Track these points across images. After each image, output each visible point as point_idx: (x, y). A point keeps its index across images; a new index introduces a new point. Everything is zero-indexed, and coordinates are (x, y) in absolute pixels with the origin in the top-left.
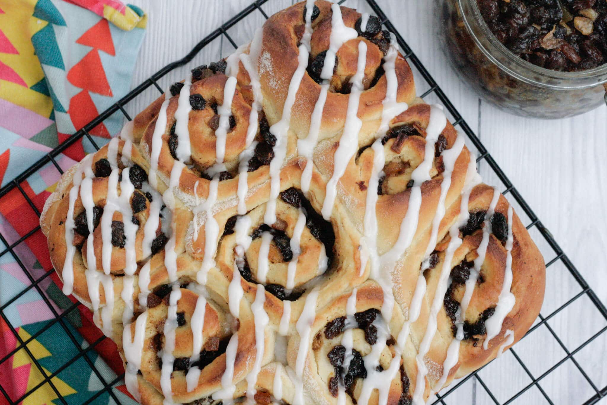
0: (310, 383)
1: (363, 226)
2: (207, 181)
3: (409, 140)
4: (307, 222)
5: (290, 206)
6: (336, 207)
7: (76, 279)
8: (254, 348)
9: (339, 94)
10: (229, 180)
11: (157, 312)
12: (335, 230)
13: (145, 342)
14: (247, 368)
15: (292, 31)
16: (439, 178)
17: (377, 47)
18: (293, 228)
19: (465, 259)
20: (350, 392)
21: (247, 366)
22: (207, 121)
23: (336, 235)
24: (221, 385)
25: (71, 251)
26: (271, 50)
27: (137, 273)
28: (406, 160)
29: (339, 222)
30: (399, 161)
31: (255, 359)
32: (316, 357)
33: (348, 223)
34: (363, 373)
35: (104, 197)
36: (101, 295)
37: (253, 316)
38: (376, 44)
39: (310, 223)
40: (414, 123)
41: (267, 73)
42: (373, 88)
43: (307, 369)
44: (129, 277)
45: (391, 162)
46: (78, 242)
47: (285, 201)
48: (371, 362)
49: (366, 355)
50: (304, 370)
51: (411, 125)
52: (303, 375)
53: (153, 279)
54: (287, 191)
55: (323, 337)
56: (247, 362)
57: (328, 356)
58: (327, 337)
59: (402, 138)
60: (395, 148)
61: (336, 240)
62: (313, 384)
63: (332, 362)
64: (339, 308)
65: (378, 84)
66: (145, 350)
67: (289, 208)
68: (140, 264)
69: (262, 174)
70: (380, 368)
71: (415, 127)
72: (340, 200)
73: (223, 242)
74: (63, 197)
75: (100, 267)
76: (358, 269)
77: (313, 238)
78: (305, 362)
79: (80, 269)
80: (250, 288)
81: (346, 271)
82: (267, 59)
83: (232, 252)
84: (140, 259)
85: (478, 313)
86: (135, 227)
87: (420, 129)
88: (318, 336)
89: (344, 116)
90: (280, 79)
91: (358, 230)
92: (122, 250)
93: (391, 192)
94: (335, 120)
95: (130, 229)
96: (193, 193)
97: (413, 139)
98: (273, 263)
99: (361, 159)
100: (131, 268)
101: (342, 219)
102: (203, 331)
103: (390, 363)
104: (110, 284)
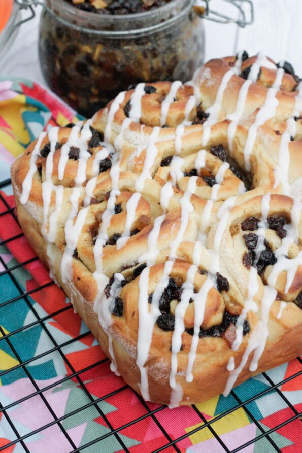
0: (226, 252)
1: (278, 156)
2: (150, 128)
4: (230, 168)
6: (256, 145)
7: (33, 187)
8: (179, 220)
10: (169, 128)
11: (98, 207)
13: (85, 226)
14: (171, 233)
18: (219, 168)
21: (172, 231)
24: (147, 242)
25: (33, 169)
26: (210, 67)
27: (85, 184)
31: (179, 228)
33: (265, 155)
34: (273, 260)
35: (67, 137)
36: (52, 197)
37: (181, 205)
39: (233, 168)
41: (206, 80)
43: (224, 240)
44: (78, 186)
47: (213, 154)
48: (279, 253)
49: (276, 248)
50: (222, 241)
52: (221, 245)
53: (98, 186)
55: (239, 227)
56: (172, 228)
58: (243, 229)
62: (229, 252)
63: (247, 243)
64: (255, 204)
66: (84, 231)
67: (216, 158)
68: (89, 178)
70: (289, 257)
72: (259, 141)
75: (55, 172)
76: (272, 183)
78: (223, 235)
79: (37, 182)
82: (206, 72)
83: (167, 175)
84: (89, 174)
86: (89, 155)
89: (265, 94)
91: (274, 161)
92: (76, 162)
94: (258, 96)
95: (84, 154)
96: (140, 130)
100: (80, 178)
101: (261, 153)
102: (136, 211)
103: (297, 254)
104: (61, 190)
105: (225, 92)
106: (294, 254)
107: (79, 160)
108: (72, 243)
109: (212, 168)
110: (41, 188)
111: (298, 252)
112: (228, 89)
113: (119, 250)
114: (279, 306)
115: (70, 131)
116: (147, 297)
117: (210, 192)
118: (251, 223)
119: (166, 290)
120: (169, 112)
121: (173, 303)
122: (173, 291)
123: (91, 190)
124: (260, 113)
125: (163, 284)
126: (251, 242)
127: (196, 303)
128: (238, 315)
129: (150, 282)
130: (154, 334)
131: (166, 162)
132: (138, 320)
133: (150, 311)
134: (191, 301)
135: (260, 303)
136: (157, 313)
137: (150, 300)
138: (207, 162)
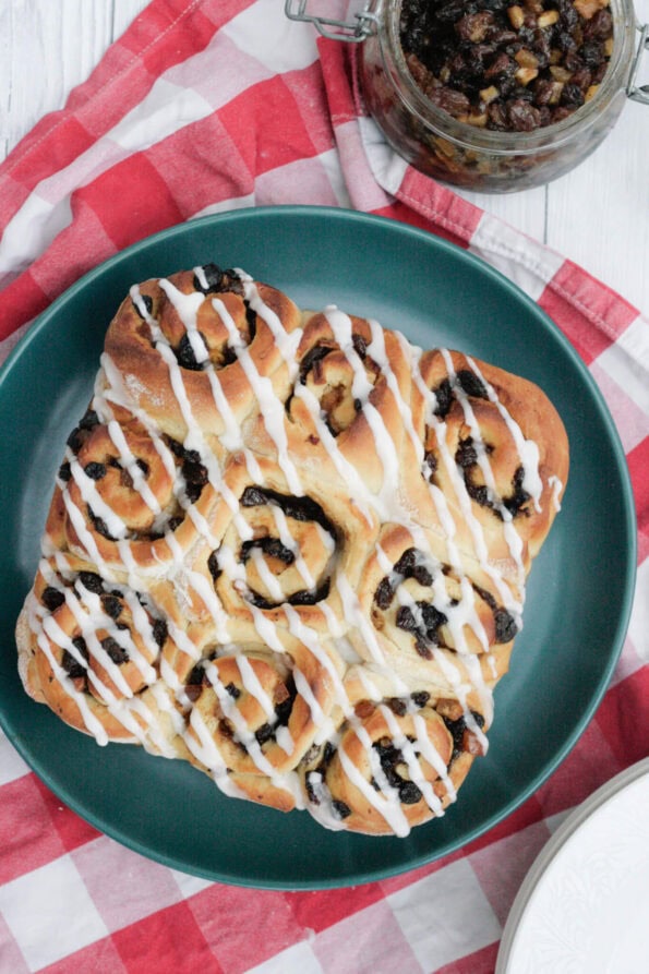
0: (399, 664)
1: (341, 478)
2: (161, 540)
3: (326, 362)
4: (285, 511)
5: (257, 507)
6: (302, 477)
8: (322, 668)
9: (228, 366)
10: (182, 525)
11: (206, 700)
12: (316, 500)
13: (214, 737)
14: (329, 692)
15: (137, 336)
16: (380, 380)
17: (231, 294)
18: (275, 526)
19: (460, 438)
20: (442, 645)
21: (328, 690)
22: (118, 482)
23: (320, 504)
25: (80, 699)
26: (131, 371)
27: (159, 676)
28: (336, 384)
29: (315, 491)
30: (331, 389)
31: (330, 679)
32: (386, 635)
33: (324, 485)
34: (441, 618)
35: (75, 625)
36: (139, 722)
37: (299, 639)
38: (228, 291)
39: (288, 510)
40: (319, 342)
41: (143, 395)
42: (256, 337)
43: (387, 653)
44: (153, 685)
45: (323, 396)
46: (82, 685)
47: (248, 506)
48: (441, 604)
49: (431, 599)
50: (384, 655)
51: (317, 346)
54: (244, 495)
55: (380, 612)
56: (326, 687)
57: (397, 625)
58: (384, 608)
59: (318, 366)
60: (319, 379)
61: (325, 509)
62: (402, 663)
63: (404, 627)
64: (374, 574)
65: (258, 329)
66: (219, 745)
67: (257, 510)
68: (156, 665)
69: (208, 496)
70: (455, 602)
71: (322, 345)
72: (302, 471)
73: (219, 588)
74: (33, 652)
75: (118, 694)
76: (365, 522)
77: (301, 523)
78: (380, 647)
79: (100, 711)
80: (276, 614)
81: (356, 534)
82: (133, 382)
83: (234, 592)
84: (152, 661)
85: (509, 482)
86: (126, 633)
87: (328, 343)
88: (375, 614)
89: (248, 385)
90: (160, 392)
91: (341, 486)
92: (129, 665)
93: (344, 425)
94: (242, 395)
95: (122, 638)
97: (329, 359)
98: (279, 574)
99: (294, 414)
100: (149, 676)
101: (316, 485)
102: (263, 688)
103: (460, 591)
104: (140, 706)
106: (457, 596)
107: (130, 658)
109: (265, 529)
110: (111, 716)
114: (487, 665)
115: (68, 608)
116: (371, 789)
117: (299, 575)
118: (384, 594)
119: (382, 763)
120: (159, 500)
121: (400, 770)
122: (390, 756)
123: (175, 681)
124: (267, 420)
125: (373, 760)
126: (403, 616)
127: (424, 754)
128: (463, 717)
129: (361, 771)
130: (405, 812)
131: (215, 570)
132: (379, 814)
133: (386, 799)
134: (417, 754)
135: (469, 681)
136: (393, 793)
137: (377, 788)
138: (252, 524)
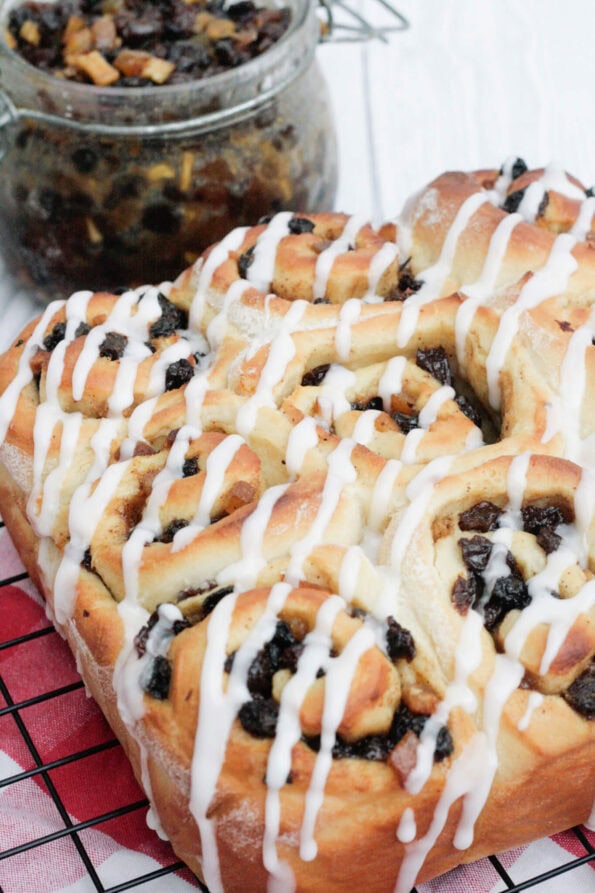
0: (414, 572)
1: (559, 374)
2: (288, 302)
4: (456, 397)
5: (430, 375)
6: (514, 350)
7: (18, 413)
8: (319, 496)
11: (146, 462)
13: (114, 501)
14: (296, 523)
18: (429, 396)
20: (492, 627)
21: (299, 519)
24: (239, 539)
25: (25, 375)
26: (438, 186)
27: (128, 413)
29: (515, 373)
33: (532, 372)
34: (522, 600)
35: (106, 312)
36: (54, 437)
37: (327, 467)
41: (426, 212)
43: (415, 547)
44: (114, 416)
48: (541, 584)
49: (535, 574)
50: (408, 548)
52: (405, 559)
53: (155, 418)
56: (299, 513)
58: (462, 526)
62: (421, 573)
63: (466, 557)
64: (494, 473)
68: (138, 400)
70: (560, 595)
72: (524, 340)
75: (66, 384)
76: (540, 432)
78: (413, 536)
81: (517, 435)
84: (141, 390)
86: (147, 352)
89: (548, 246)
90: (447, 207)
91: (549, 383)
92: (114, 363)
94: (531, 248)
95: (136, 350)
96: (263, 305)
98: (381, 431)
100: (121, 399)
101: (522, 366)
102: (227, 472)
103: (578, 589)
104: (75, 423)
105: (462, 238)
106: (572, 589)
107: (121, 359)
108: (81, 537)
109: (415, 396)
110: (34, 415)
111: (583, 585)
112: (469, 230)
113: (176, 554)
115: (115, 302)
116: (222, 659)
117: (402, 445)
118: (481, 516)
119: (267, 646)
120: (334, 271)
121: (280, 677)
122: (283, 650)
123: (140, 426)
124: (532, 282)
126: (475, 556)
127: (328, 678)
128: (429, 716)
129: (233, 626)
130: (230, 743)
131: (313, 378)
132: (197, 708)
133: (225, 689)
134: (321, 674)
135: (481, 692)
136: (242, 695)
137: (229, 666)
138: (406, 382)
